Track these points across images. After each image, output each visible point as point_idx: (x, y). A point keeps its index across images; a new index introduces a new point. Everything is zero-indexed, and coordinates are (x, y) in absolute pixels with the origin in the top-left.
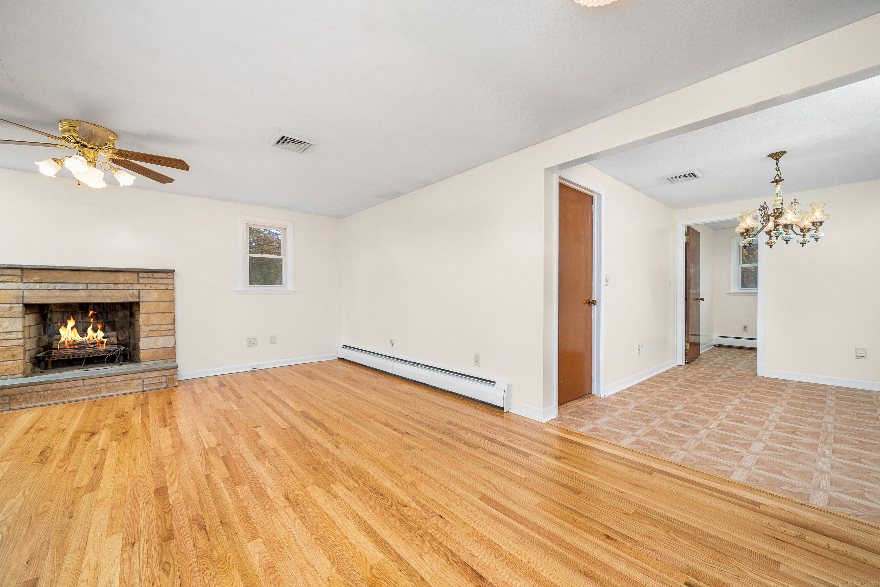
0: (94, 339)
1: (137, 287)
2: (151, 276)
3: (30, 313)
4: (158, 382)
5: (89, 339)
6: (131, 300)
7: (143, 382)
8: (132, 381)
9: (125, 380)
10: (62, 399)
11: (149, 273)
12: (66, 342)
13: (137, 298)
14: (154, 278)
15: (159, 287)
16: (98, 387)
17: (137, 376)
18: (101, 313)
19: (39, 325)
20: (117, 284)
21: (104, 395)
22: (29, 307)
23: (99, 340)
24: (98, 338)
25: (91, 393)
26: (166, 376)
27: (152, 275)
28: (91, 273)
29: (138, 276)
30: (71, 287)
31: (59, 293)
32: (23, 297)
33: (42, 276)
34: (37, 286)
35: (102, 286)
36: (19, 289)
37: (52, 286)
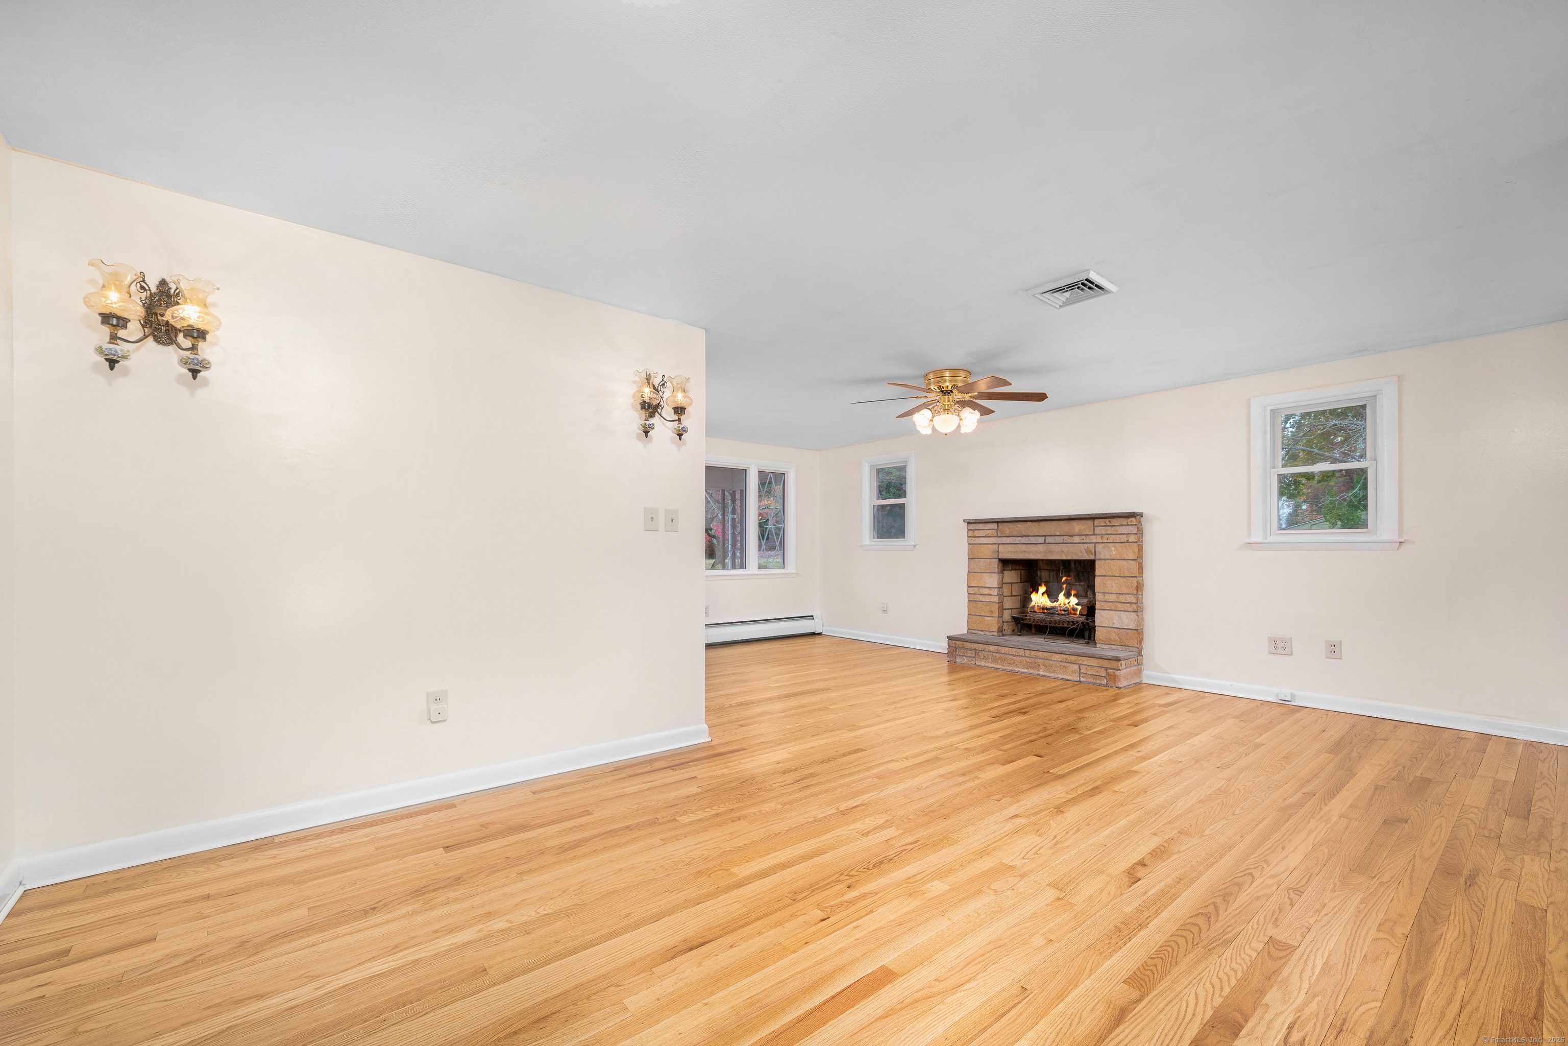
0: (1065, 605)
1: (1094, 539)
2: (1108, 523)
3: (1012, 570)
4: (1096, 674)
5: (1060, 604)
6: (1086, 557)
7: (1080, 670)
8: (1068, 664)
9: (1061, 661)
10: (1008, 666)
11: (1106, 519)
12: (1036, 606)
13: (1092, 554)
14: (1112, 526)
15: (1117, 538)
16: (1036, 661)
17: (1073, 658)
18: (1083, 572)
19: (1026, 583)
20: (1072, 536)
21: (1042, 673)
22: (1006, 564)
24: (1071, 604)
25: (1030, 667)
26: (1106, 669)
27: (1110, 521)
28: (1048, 523)
29: (1094, 524)
30: (1033, 540)
31: (1024, 547)
32: (998, 552)
33: (1010, 529)
34: (1007, 540)
35: (1059, 539)
36: (996, 544)
37: (1018, 540)
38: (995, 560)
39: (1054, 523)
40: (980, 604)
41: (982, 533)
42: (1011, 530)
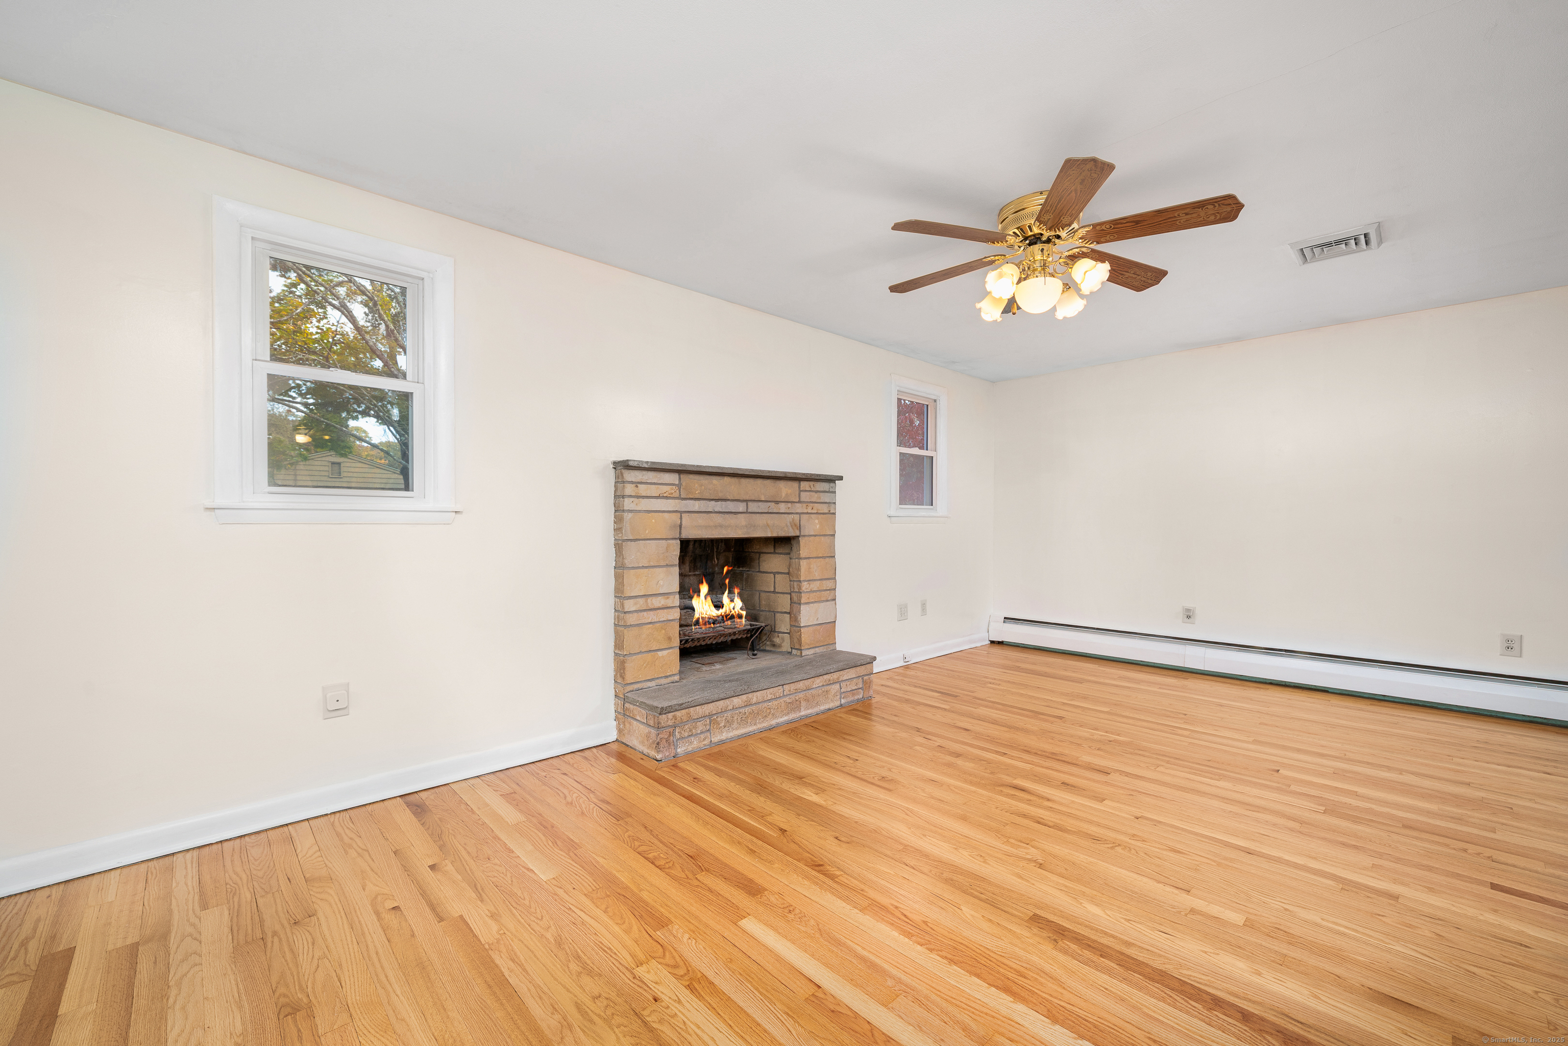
0: (731, 611)
1: (799, 508)
2: (813, 488)
4: (855, 687)
5: (726, 612)
6: (788, 533)
7: (841, 688)
11: (811, 482)
13: (797, 529)
14: (817, 492)
15: (820, 508)
20: (777, 502)
23: (737, 612)
24: (736, 610)
26: (862, 677)
27: (815, 485)
28: (752, 481)
29: (799, 487)
30: (731, 506)
31: (718, 519)
32: (680, 526)
33: (701, 486)
34: (696, 506)
35: (763, 507)
36: (676, 511)
37: (712, 506)
38: (674, 541)
39: (759, 481)
40: (646, 630)
41: (653, 491)
42: (703, 487)
